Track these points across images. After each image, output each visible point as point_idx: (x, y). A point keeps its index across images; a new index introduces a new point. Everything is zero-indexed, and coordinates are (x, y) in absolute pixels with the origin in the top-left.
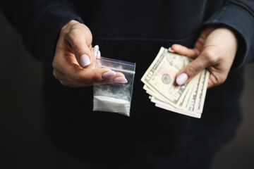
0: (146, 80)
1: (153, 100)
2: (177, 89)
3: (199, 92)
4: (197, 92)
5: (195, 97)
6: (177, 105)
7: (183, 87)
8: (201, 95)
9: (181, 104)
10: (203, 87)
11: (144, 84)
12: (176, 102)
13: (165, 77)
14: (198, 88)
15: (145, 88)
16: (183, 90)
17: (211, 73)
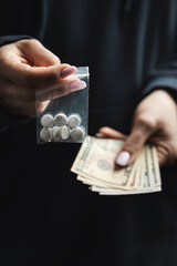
0: (77, 169)
1: (94, 189)
2: (122, 173)
3: (150, 168)
4: (147, 168)
5: (147, 174)
6: (128, 187)
7: (129, 169)
8: (154, 169)
9: (132, 185)
10: (153, 161)
11: (76, 175)
12: (125, 184)
13: (102, 165)
14: (147, 164)
15: (79, 178)
16: (130, 172)
17: (157, 145)
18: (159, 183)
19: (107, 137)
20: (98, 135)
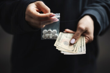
0: (56, 45)
1: (62, 52)
2: (72, 46)
3: (82, 44)
4: (81, 45)
5: (81, 47)
6: (74, 52)
7: (75, 45)
8: (84, 45)
9: (76, 51)
10: (83, 42)
11: (56, 47)
12: (73, 51)
13: (65, 43)
14: (81, 43)
15: (57, 48)
16: (75, 46)
17: (85, 36)
18: (85, 51)
19: (67, 32)
20: (64, 32)
